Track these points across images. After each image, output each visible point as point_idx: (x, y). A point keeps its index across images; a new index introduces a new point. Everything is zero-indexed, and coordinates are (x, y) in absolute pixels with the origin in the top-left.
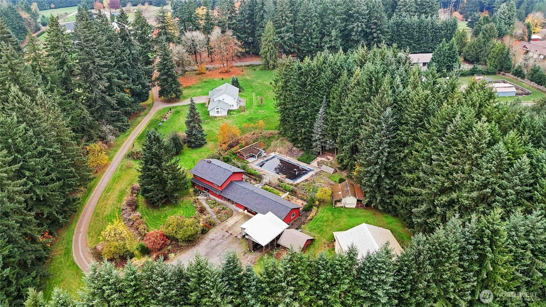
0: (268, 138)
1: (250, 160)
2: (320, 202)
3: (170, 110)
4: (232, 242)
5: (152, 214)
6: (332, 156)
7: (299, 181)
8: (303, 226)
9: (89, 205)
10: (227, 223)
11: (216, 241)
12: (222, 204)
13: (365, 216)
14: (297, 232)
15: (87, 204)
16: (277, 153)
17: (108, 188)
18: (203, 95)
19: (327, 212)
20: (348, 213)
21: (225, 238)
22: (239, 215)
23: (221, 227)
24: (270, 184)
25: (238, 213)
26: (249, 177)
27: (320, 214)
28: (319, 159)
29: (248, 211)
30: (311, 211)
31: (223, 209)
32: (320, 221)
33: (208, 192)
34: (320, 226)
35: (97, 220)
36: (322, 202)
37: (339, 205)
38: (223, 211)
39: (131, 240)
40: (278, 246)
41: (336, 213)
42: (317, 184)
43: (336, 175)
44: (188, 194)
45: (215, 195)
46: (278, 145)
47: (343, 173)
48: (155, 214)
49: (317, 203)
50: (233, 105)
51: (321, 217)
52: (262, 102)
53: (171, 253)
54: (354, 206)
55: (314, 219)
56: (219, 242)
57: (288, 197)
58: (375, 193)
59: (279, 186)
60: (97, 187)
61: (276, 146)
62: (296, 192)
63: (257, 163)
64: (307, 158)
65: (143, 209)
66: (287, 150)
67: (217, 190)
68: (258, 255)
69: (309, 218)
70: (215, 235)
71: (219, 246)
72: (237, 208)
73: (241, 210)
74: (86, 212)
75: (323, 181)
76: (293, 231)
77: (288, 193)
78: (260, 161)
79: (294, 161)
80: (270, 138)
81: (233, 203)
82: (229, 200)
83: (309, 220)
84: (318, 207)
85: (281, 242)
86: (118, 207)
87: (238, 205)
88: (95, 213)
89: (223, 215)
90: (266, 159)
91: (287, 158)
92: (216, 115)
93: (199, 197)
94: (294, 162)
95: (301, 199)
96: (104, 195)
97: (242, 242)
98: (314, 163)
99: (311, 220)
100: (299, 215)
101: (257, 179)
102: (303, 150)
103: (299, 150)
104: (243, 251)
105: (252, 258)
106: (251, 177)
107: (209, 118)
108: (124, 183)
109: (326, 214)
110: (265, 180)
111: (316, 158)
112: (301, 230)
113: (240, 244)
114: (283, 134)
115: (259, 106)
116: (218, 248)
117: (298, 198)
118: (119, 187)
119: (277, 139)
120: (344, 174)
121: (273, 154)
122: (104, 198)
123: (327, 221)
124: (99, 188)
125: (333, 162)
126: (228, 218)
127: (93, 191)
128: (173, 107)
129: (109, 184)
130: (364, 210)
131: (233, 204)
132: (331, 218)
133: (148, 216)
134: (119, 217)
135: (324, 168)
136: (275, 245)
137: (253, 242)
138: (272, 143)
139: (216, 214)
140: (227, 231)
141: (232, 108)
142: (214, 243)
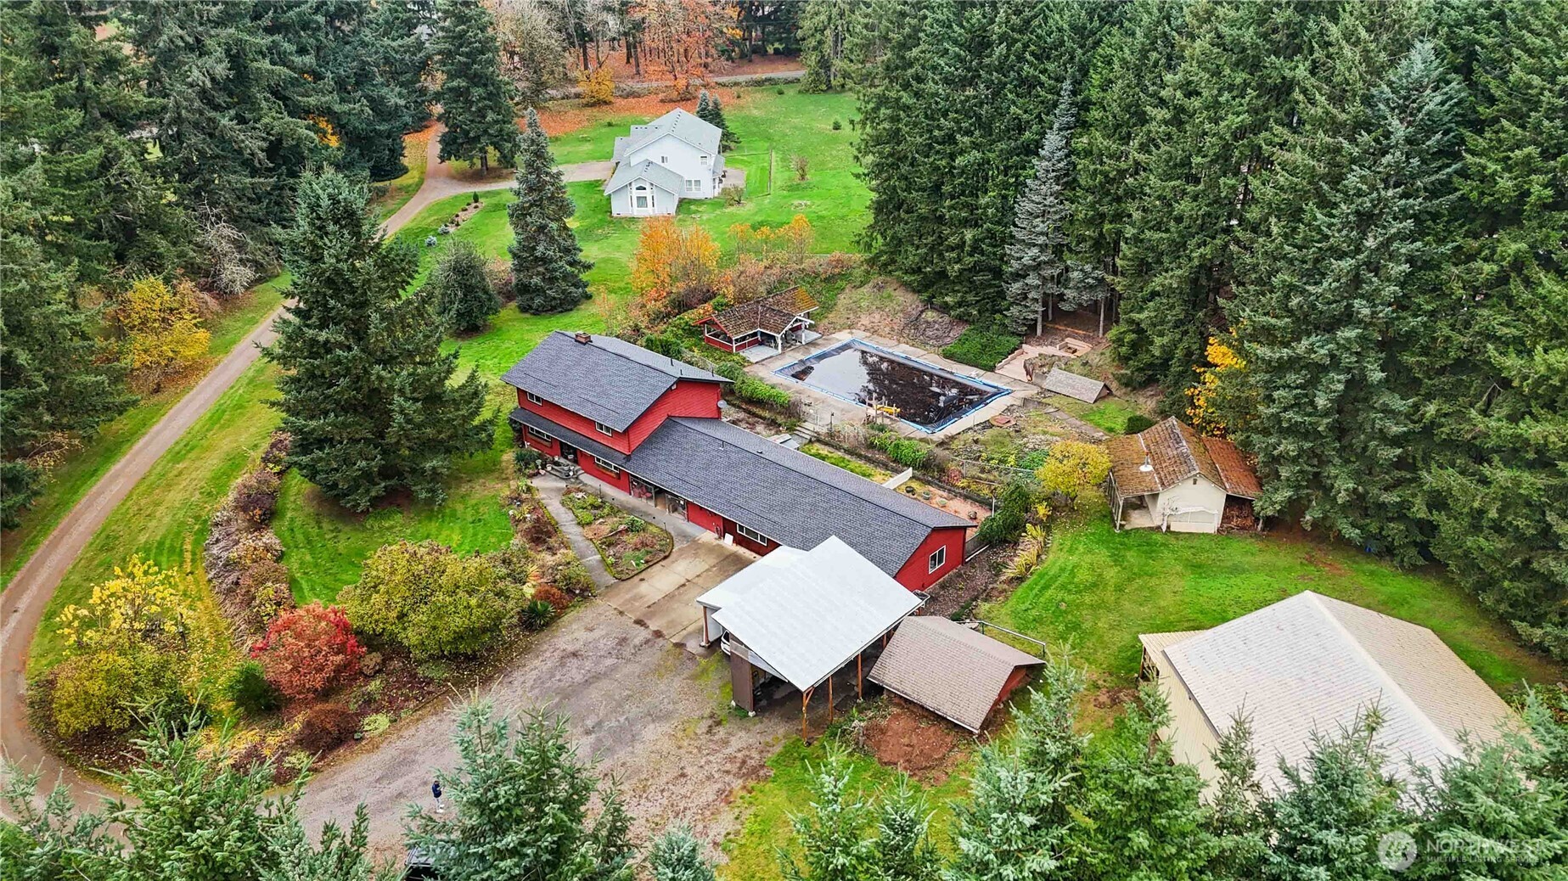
0: (827, 280)
1: (755, 354)
2: (1055, 509)
3: (476, 201)
4: (658, 671)
5: (330, 544)
6: (1084, 338)
7: (952, 428)
8: (984, 607)
9: (89, 506)
10: (644, 588)
11: (588, 664)
12: (631, 511)
13: (1271, 570)
14: (963, 632)
15: (83, 501)
16: (859, 334)
17: (182, 444)
18: (598, 159)
19: (1090, 551)
20: (1188, 554)
21: (627, 651)
22: (696, 555)
23: (615, 603)
24: (831, 439)
25: (695, 546)
26: (749, 412)
27: (1055, 560)
28: (1031, 351)
29: (739, 541)
30: (1016, 543)
31: (632, 528)
32: (1063, 587)
33: (576, 461)
34: (1063, 606)
35: (100, 565)
36: (1063, 507)
37: (1138, 520)
38: (631, 539)
39: (216, 649)
40: (874, 691)
41: (1132, 557)
42: (1033, 440)
43: (1111, 405)
44: (492, 469)
45: (601, 474)
46: (864, 304)
47: (1141, 400)
48: (341, 546)
49: (1042, 510)
50: (698, 182)
51: (1062, 570)
52: (803, 177)
53: (377, 711)
54: (1212, 526)
55: (1031, 580)
56: (601, 668)
57: (911, 491)
58: (1324, 462)
59: (871, 446)
60: (140, 443)
61: (855, 309)
62: (942, 470)
63: (779, 364)
64: (984, 347)
65: (298, 523)
66: (900, 320)
67: (609, 452)
68: (774, 733)
69: (1009, 573)
70: (583, 635)
71: (600, 684)
72: (692, 529)
73: (708, 536)
74: (65, 532)
75: (1058, 429)
76: (939, 625)
77: (909, 472)
78: (793, 358)
79: (928, 360)
80: (833, 280)
81: (675, 504)
82: (659, 493)
83: (1011, 581)
84: (1048, 529)
85: (888, 672)
86: (203, 514)
87: (697, 513)
88: (103, 535)
89: (629, 553)
90: (815, 352)
91: (902, 351)
92: (637, 212)
93: (536, 483)
94: (931, 365)
95: (966, 497)
96: (159, 468)
97: (704, 671)
98: (1012, 369)
99: (1020, 579)
100: (963, 563)
101: (780, 419)
102: (962, 319)
103: (947, 319)
104: (707, 712)
105: (749, 747)
106: (755, 415)
107: (610, 222)
108: (253, 430)
109: (1088, 558)
110: (816, 424)
111: (1019, 347)
112: (974, 625)
113: (694, 677)
114: (882, 264)
115: (792, 188)
116: (594, 694)
117: (954, 492)
118: (225, 443)
119: (862, 284)
120: (1146, 404)
121: (844, 337)
122: (156, 482)
123: (1095, 585)
124: (147, 445)
125: (1095, 359)
126: (650, 564)
127: (124, 454)
128: (487, 194)
129: (194, 432)
130: (1261, 545)
131: (675, 510)
132: (1112, 574)
133: (312, 552)
134: (194, 554)
135: (1057, 379)
136: (859, 689)
137: (756, 671)
138: (842, 296)
139: (600, 550)
140: (639, 622)
141: (693, 194)
142: (575, 672)
